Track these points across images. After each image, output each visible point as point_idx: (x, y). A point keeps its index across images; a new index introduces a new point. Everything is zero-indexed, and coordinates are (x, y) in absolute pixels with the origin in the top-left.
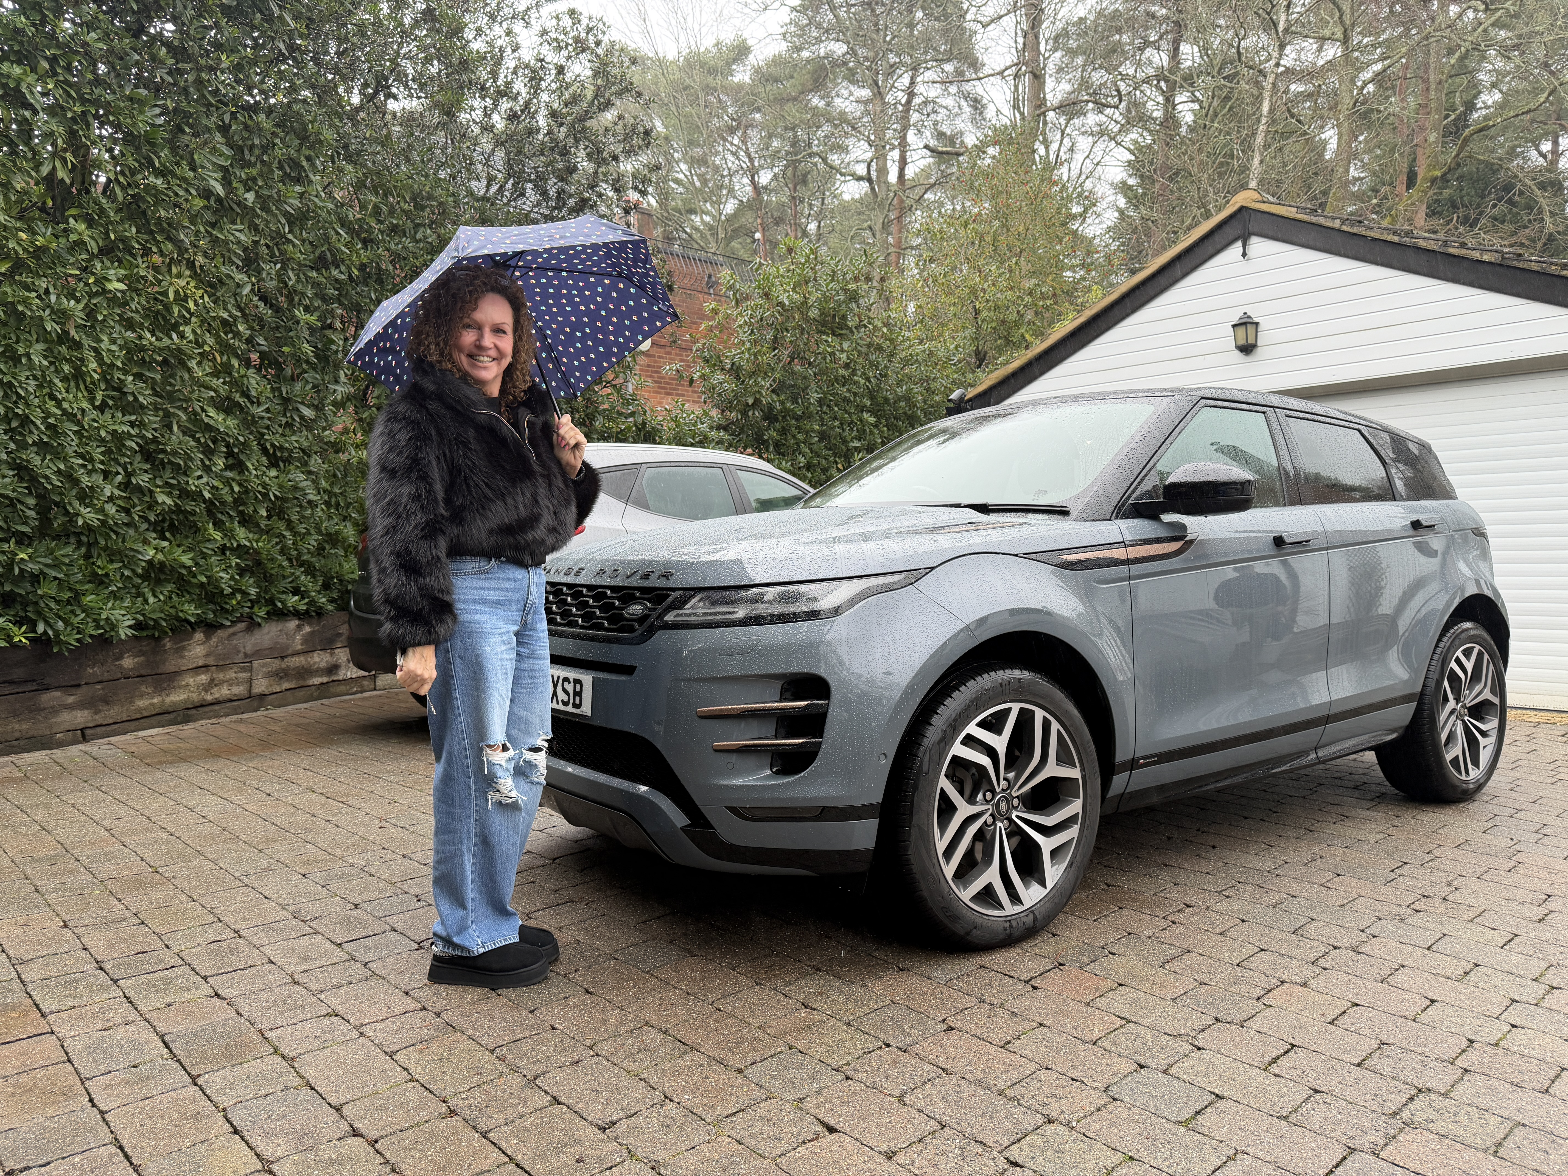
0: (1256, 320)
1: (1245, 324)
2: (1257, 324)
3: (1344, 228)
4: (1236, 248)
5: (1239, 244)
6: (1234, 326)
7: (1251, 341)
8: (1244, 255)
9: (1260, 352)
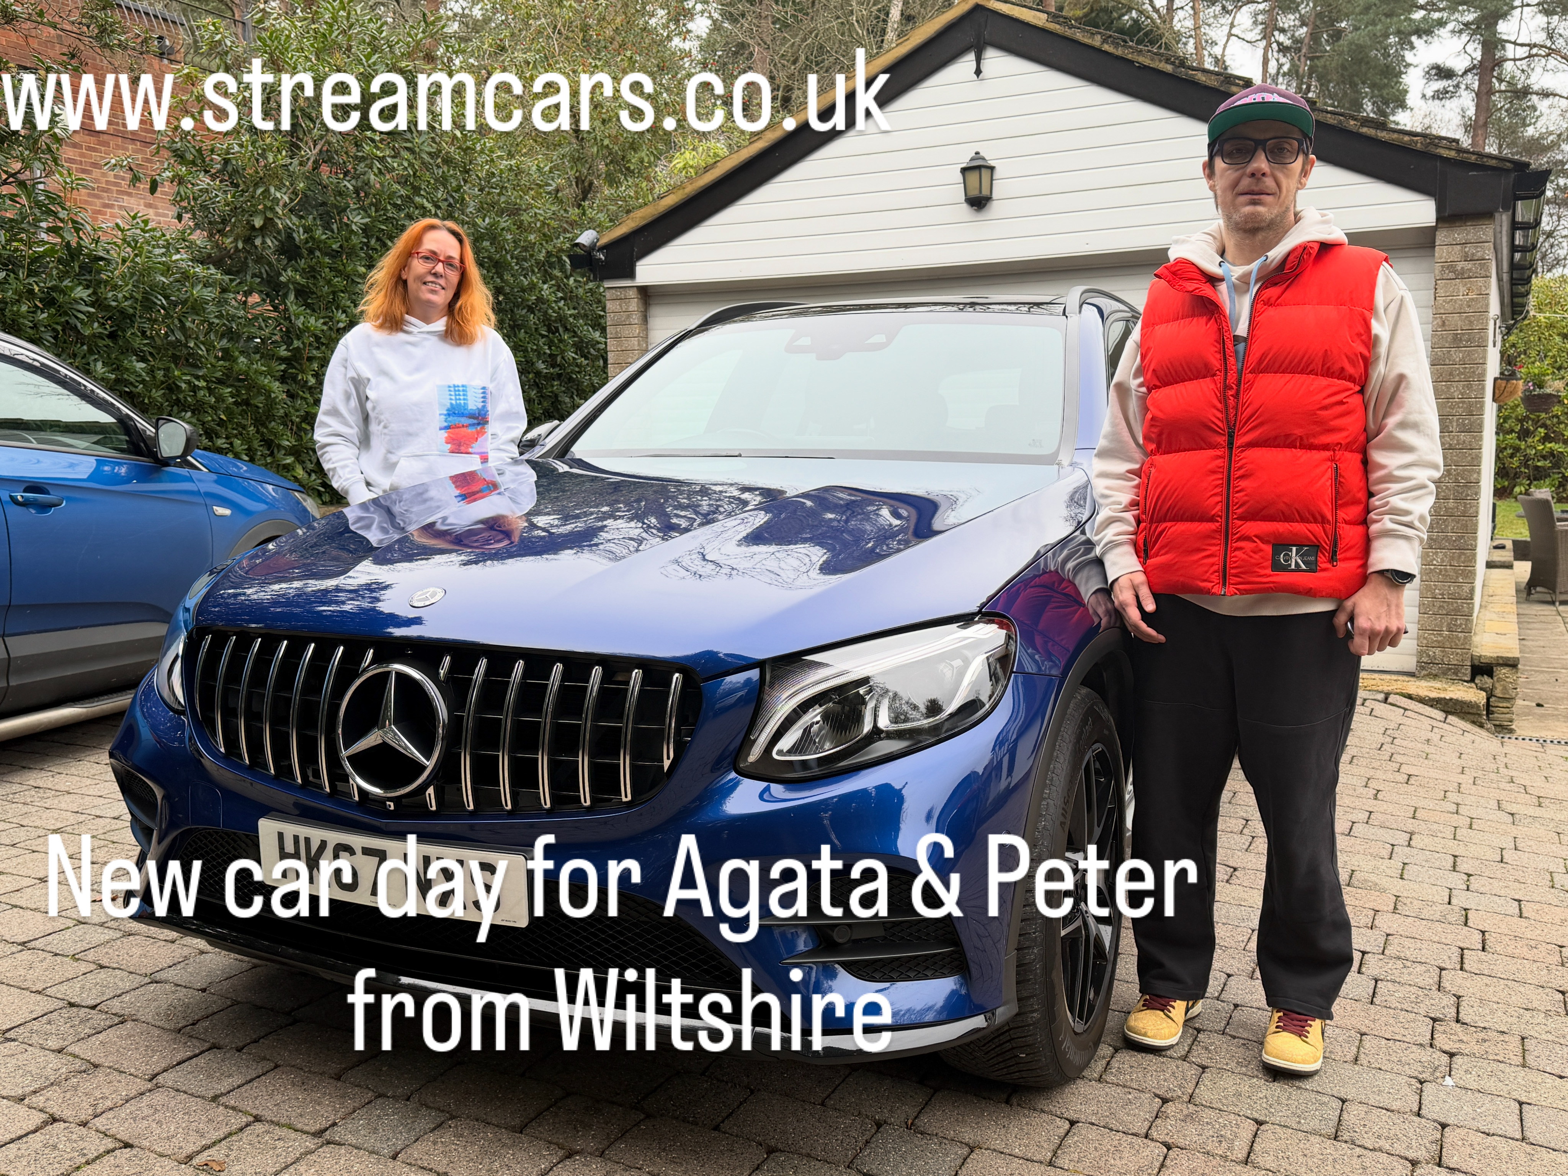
0: (992, 163)
1: (979, 168)
2: (992, 169)
3: (1106, 47)
4: (968, 62)
5: (971, 57)
6: (964, 170)
7: (985, 192)
8: (978, 72)
9: (996, 208)
